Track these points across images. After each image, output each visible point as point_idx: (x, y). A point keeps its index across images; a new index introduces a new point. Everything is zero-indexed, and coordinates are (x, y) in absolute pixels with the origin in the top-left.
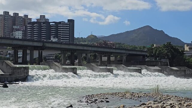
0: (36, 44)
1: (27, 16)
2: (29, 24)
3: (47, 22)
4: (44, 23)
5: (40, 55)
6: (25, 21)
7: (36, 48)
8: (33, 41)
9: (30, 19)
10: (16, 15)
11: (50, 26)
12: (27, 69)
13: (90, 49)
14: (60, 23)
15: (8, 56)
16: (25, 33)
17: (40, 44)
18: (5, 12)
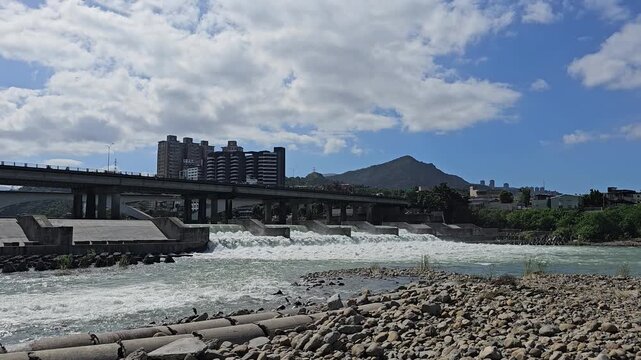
0: (221, 189)
1: (207, 142)
2: (209, 155)
3: (240, 152)
4: (234, 154)
5: (229, 207)
7: (221, 195)
8: (216, 183)
9: (212, 148)
10: (188, 140)
11: (245, 159)
12: (207, 231)
13: (311, 195)
14: (261, 153)
15: (175, 210)
16: (203, 171)
17: (228, 189)
18: (170, 137)
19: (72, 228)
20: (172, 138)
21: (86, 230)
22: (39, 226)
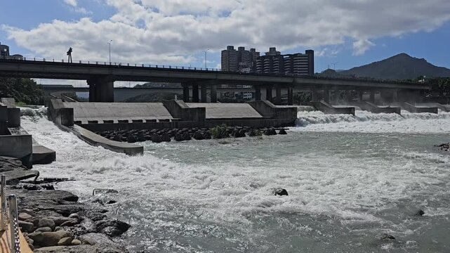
1: (255, 49)
2: (258, 59)
3: (278, 55)
4: (276, 56)
5: (290, 94)
6: (252, 56)
7: (284, 85)
9: (258, 53)
10: (241, 49)
11: (284, 60)
12: (295, 110)
13: (351, 84)
14: (296, 55)
17: (289, 80)
18: (229, 47)
19: (205, 108)
20: (231, 48)
21: (214, 110)
22: (180, 107)
